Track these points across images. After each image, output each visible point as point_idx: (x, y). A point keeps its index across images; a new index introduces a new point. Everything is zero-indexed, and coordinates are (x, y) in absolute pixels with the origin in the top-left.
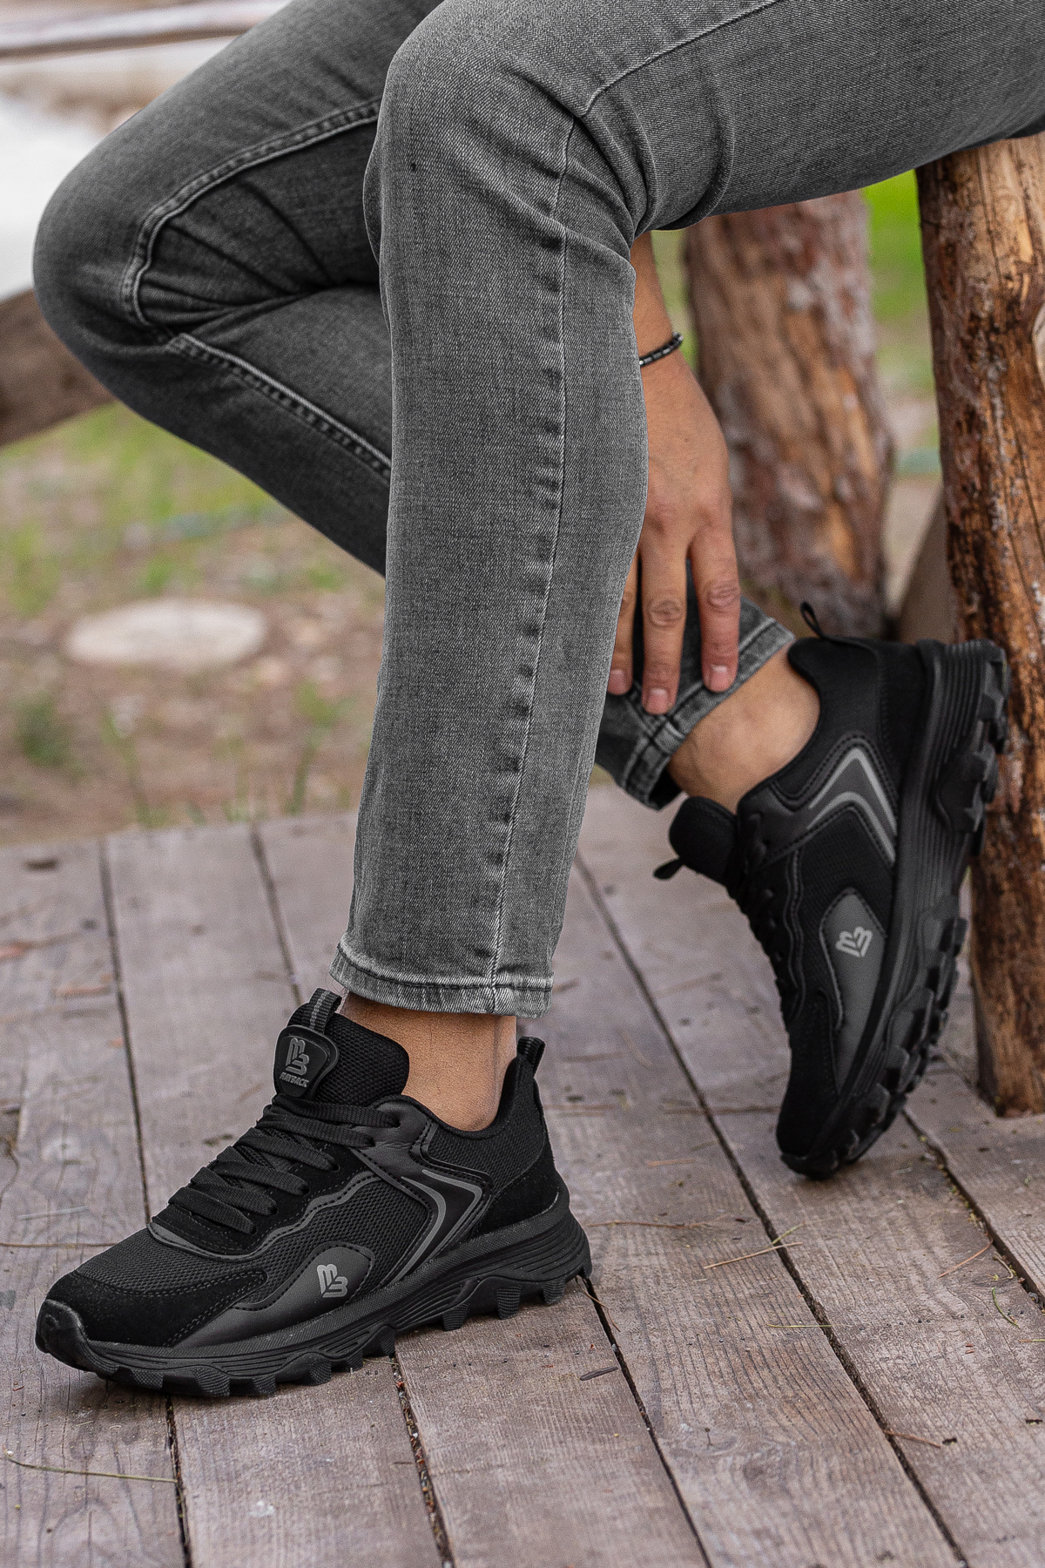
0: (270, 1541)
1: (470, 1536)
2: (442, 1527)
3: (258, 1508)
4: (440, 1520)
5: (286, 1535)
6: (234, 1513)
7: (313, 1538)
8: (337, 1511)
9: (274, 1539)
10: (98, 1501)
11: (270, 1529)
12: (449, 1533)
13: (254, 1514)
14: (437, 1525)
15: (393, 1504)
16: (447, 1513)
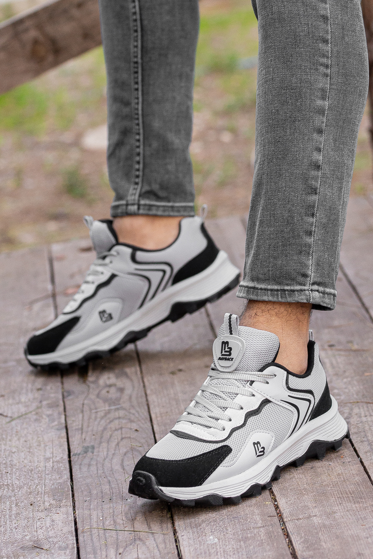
0: (217, 555)
1: (305, 548)
2: (292, 545)
3: (210, 540)
4: (290, 541)
5: (224, 551)
6: (200, 542)
7: (236, 552)
8: (245, 539)
9: (219, 554)
10: (140, 539)
11: (217, 549)
12: (295, 548)
13: (209, 542)
14: (290, 544)
15: (269, 535)
16: (293, 538)
